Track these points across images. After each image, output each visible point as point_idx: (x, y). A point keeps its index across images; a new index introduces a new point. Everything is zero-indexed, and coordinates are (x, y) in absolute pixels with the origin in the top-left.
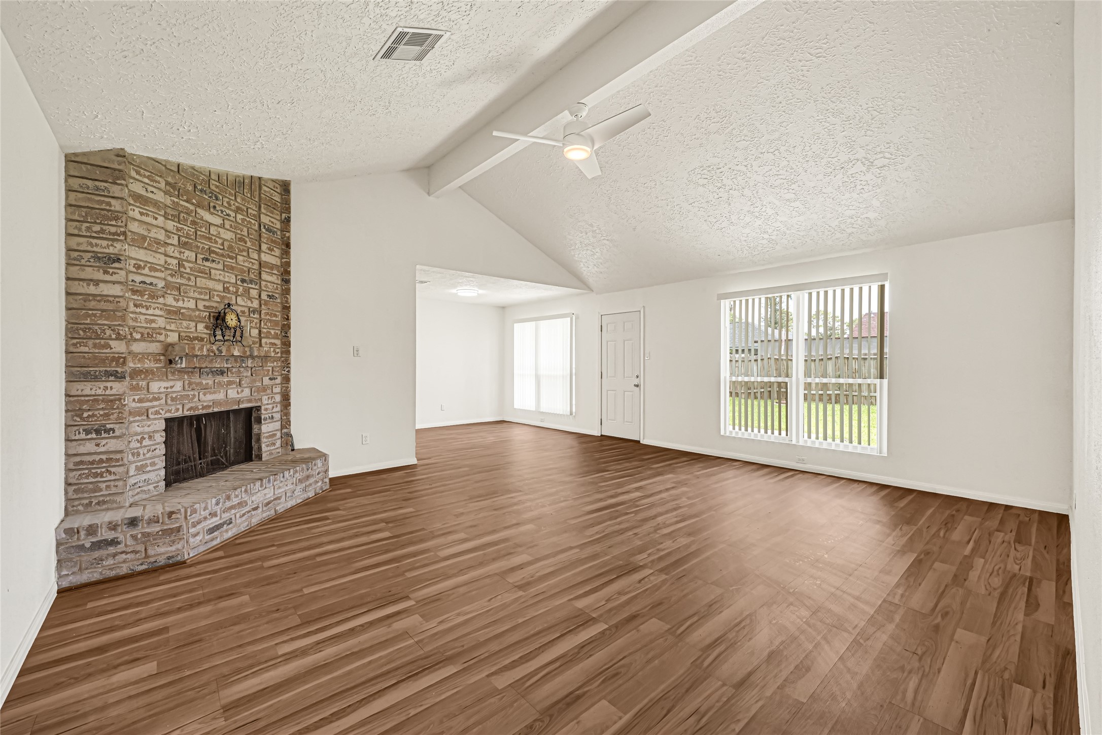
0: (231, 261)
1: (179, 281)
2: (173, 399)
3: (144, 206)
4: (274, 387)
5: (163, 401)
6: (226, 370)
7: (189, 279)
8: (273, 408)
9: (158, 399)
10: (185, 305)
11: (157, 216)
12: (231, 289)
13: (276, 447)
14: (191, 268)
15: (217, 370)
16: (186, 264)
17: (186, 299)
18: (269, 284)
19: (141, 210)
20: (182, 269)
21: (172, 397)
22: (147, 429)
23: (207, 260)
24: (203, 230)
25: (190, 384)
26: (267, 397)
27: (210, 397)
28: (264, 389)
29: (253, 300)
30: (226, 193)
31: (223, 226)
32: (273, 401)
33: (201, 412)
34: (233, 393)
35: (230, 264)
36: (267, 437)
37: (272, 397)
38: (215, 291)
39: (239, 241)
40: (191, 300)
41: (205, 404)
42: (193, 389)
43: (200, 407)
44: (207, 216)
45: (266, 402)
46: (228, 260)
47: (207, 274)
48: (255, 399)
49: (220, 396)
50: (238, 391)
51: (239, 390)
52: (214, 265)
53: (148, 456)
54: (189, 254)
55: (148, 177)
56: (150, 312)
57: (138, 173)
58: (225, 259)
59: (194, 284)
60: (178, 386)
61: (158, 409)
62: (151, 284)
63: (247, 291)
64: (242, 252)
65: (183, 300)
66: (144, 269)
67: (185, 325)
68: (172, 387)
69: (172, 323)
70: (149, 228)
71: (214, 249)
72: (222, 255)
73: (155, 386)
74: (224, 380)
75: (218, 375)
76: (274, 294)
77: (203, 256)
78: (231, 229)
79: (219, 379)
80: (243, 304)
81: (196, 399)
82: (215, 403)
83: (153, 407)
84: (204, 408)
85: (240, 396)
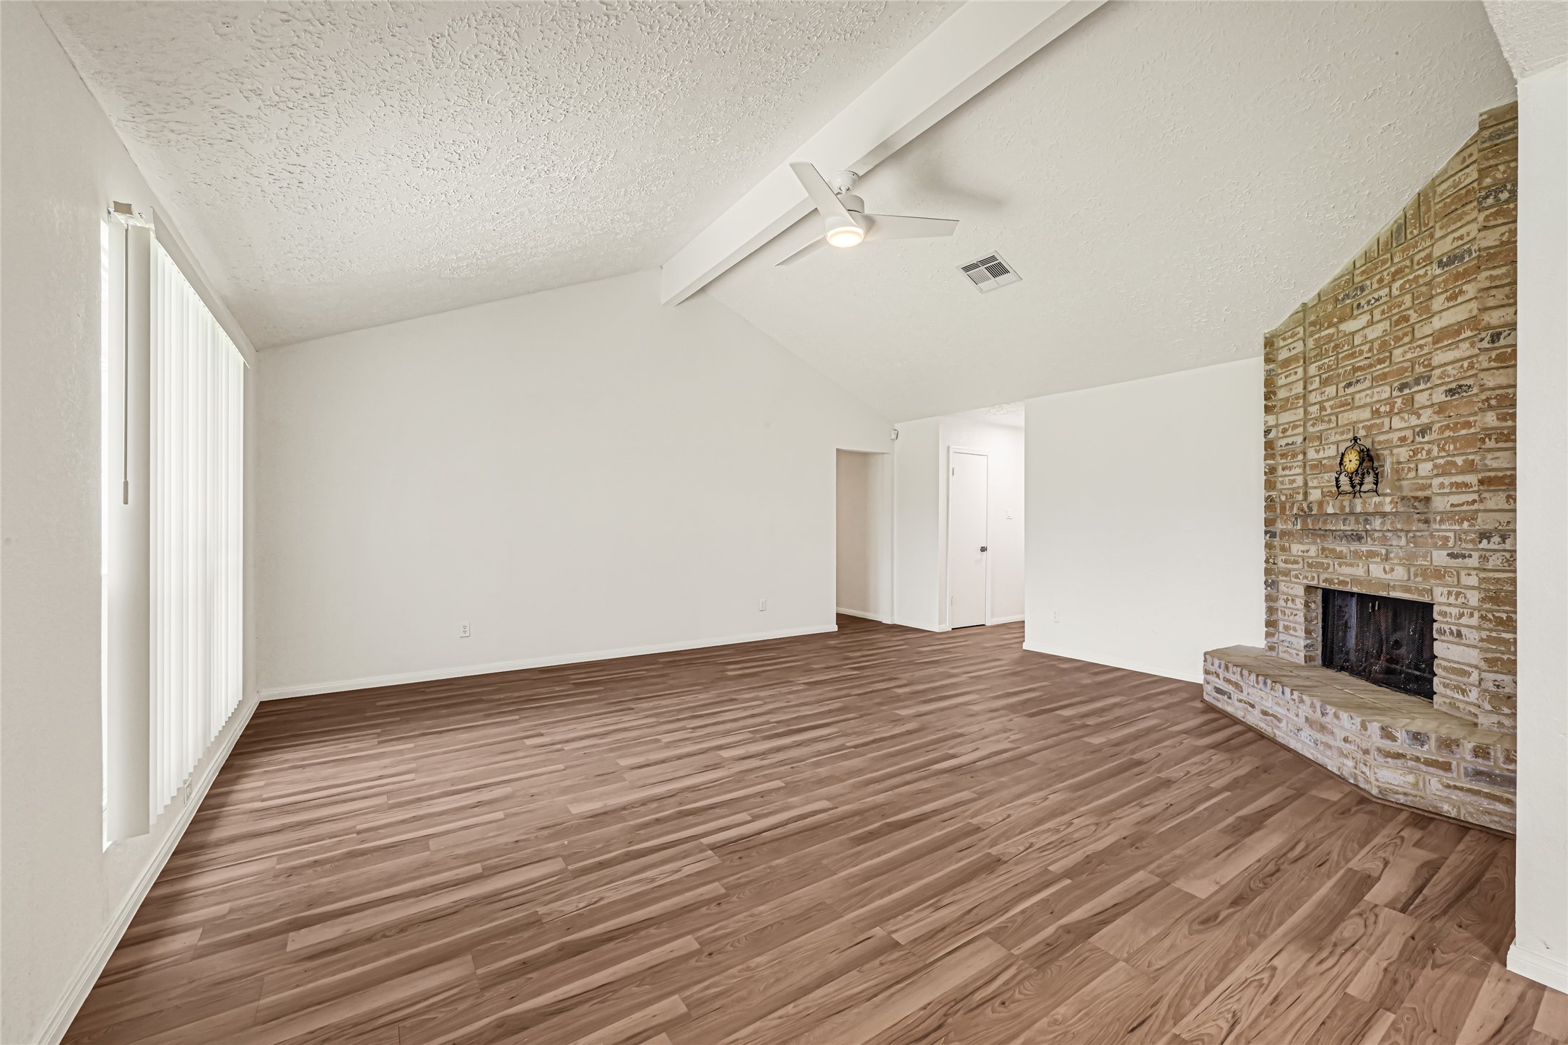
0: (1383, 366)
1: (1320, 428)
2: (1310, 565)
3: (1288, 367)
4: (1463, 573)
5: (1300, 566)
6: (1364, 534)
7: (1330, 420)
8: (1462, 615)
9: (1296, 562)
10: (1326, 455)
11: (1296, 370)
12: (1382, 409)
13: (1466, 699)
14: (1332, 407)
15: (1352, 534)
16: (1327, 405)
17: (1326, 447)
18: (1449, 368)
19: (1286, 374)
20: (1324, 413)
21: (1308, 562)
22: (1291, 592)
23: (1349, 385)
24: (1346, 348)
25: (1323, 549)
26: (1445, 590)
27: (1346, 570)
28: (1439, 574)
29: (1421, 412)
30: (1376, 268)
31: (1371, 323)
32: (1461, 600)
33: (1337, 587)
34: (1377, 571)
35: (1380, 372)
36: (1445, 669)
37: (1458, 594)
38: (1361, 422)
39: (1396, 326)
40: (1331, 446)
41: (1341, 578)
42: (1327, 557)
43: (1336, 581)
44: (1349, 326)
45: (1443, 600)
46: (1379, 367)
47: (1349, 404)
48: (1417, 588)
49: (1359, 571)
50: (1384, 568)
51: (1387, 568)
52: (1359, 387)
53: (1292, 618)
54: (1331, 390)
55: (1292, 337)
56: (1292, 473)
57: (1284, 339)
58: (1374, 369)
59: (1335, 425)
60: (1313, 551)
61: (1297, 572)
62: (1292, 444)
63: (1410, 400)
64: (1401, 339)
65: (1324, 449)
66: (1288, 430)
67: (1327, 478)
68: (1307, 551)
69: (1315, 478)
70: (1290, 387)
71: (1359, 364)
72: (1371, 366)
73: (1296, 548)
74: (1363, 549)
75: (1354, 541)
76: (1462, 382)
77: (1345, 383)
78: (1384, 317)
79: (1355, 546)
80: (1403, 425)
81: (1331, 570)
82: (1355, 580)
83: (1294, 570)
84: (1341, 583)
85: (1388, 576)
